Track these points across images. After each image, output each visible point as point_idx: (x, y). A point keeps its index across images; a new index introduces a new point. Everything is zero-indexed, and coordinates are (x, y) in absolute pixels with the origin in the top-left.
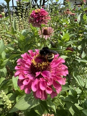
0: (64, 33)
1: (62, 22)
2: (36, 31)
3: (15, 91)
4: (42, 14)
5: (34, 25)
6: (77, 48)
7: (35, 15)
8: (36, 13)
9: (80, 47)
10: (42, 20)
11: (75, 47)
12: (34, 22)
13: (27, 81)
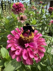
0: (32, 19)
1: (30, 13)
2: (15, 18)
3: (3, 58)
4: (21, 6)
5: (15, 13)
6: (39, 29)
7: (15, 6)
8: (16, 5)
9: (40, 29)
10: (20, 10)
11: (38, 28)
12: (15, 11)
13: (18, 52)
